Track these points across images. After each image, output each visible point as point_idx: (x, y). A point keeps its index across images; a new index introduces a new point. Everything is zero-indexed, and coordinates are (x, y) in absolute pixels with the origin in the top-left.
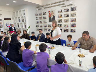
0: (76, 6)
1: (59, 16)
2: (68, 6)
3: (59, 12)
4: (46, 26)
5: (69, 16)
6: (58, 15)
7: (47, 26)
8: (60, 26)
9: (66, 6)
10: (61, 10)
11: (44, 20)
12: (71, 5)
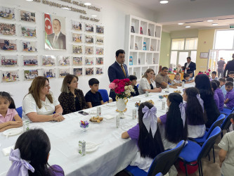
0: (102, 25)
1: (76, 36)
2: (91, 19)
3: (74, 27)
4: (33, 63)
5: (94, 41)
6: (73, 34)
7: (40, 62)
8: (78, 61)
9: (88, 19)
10: (80, 25)
11: (26, 40)
12: (97, 21)
